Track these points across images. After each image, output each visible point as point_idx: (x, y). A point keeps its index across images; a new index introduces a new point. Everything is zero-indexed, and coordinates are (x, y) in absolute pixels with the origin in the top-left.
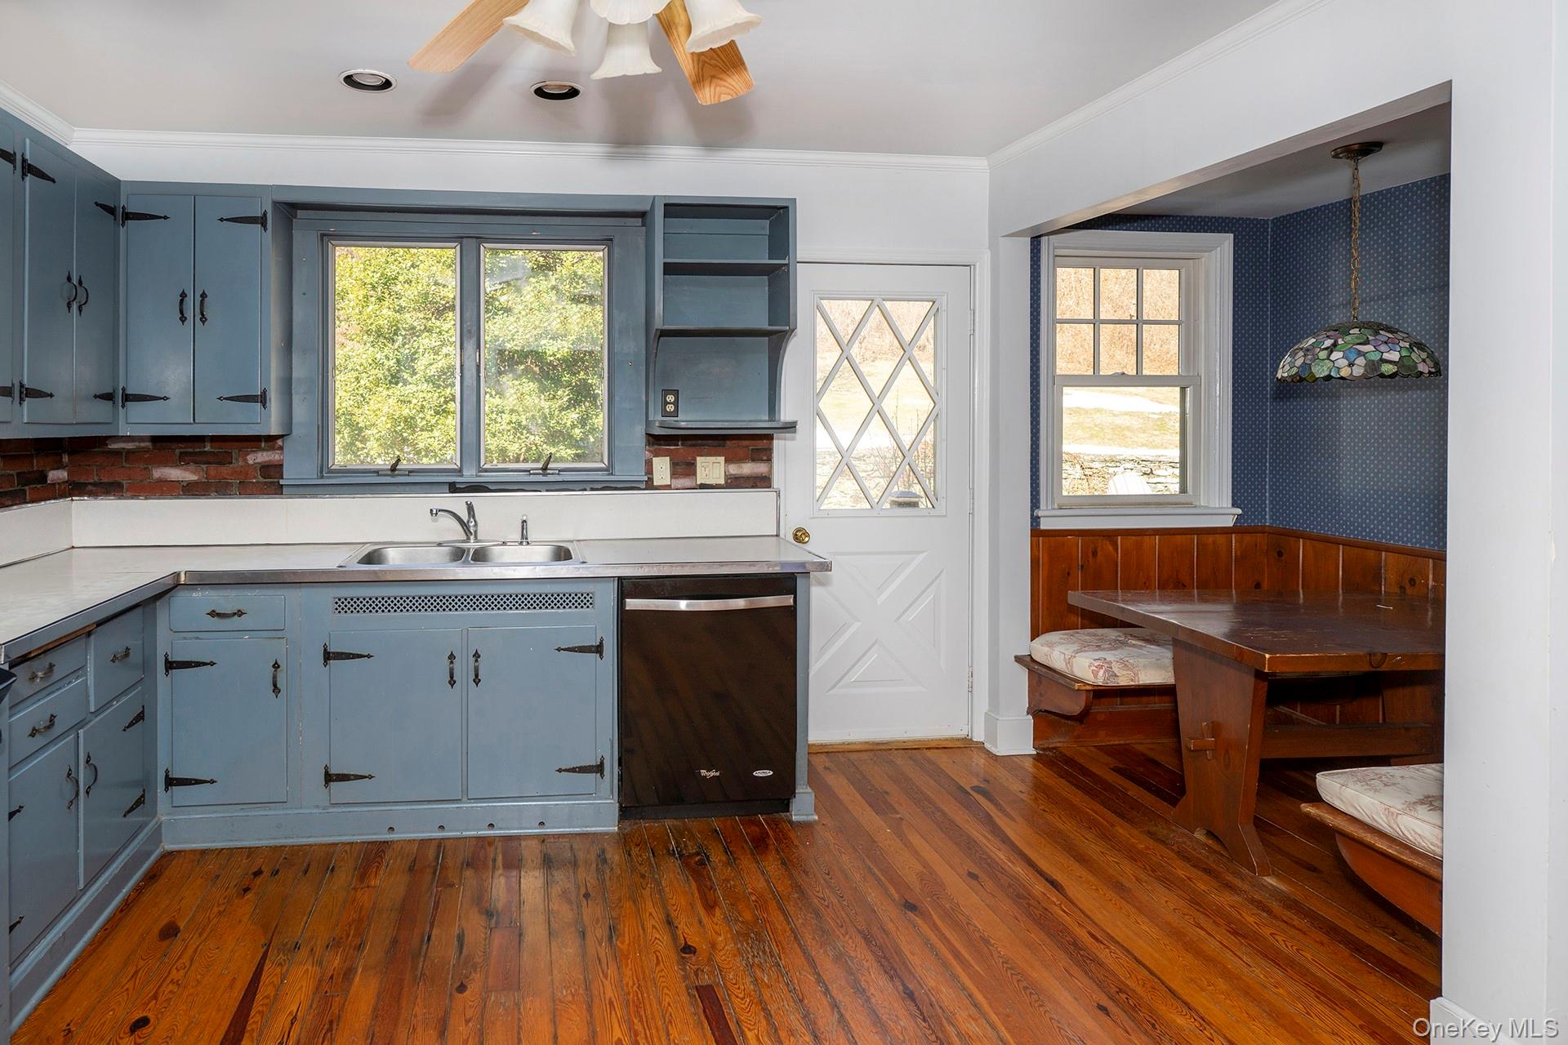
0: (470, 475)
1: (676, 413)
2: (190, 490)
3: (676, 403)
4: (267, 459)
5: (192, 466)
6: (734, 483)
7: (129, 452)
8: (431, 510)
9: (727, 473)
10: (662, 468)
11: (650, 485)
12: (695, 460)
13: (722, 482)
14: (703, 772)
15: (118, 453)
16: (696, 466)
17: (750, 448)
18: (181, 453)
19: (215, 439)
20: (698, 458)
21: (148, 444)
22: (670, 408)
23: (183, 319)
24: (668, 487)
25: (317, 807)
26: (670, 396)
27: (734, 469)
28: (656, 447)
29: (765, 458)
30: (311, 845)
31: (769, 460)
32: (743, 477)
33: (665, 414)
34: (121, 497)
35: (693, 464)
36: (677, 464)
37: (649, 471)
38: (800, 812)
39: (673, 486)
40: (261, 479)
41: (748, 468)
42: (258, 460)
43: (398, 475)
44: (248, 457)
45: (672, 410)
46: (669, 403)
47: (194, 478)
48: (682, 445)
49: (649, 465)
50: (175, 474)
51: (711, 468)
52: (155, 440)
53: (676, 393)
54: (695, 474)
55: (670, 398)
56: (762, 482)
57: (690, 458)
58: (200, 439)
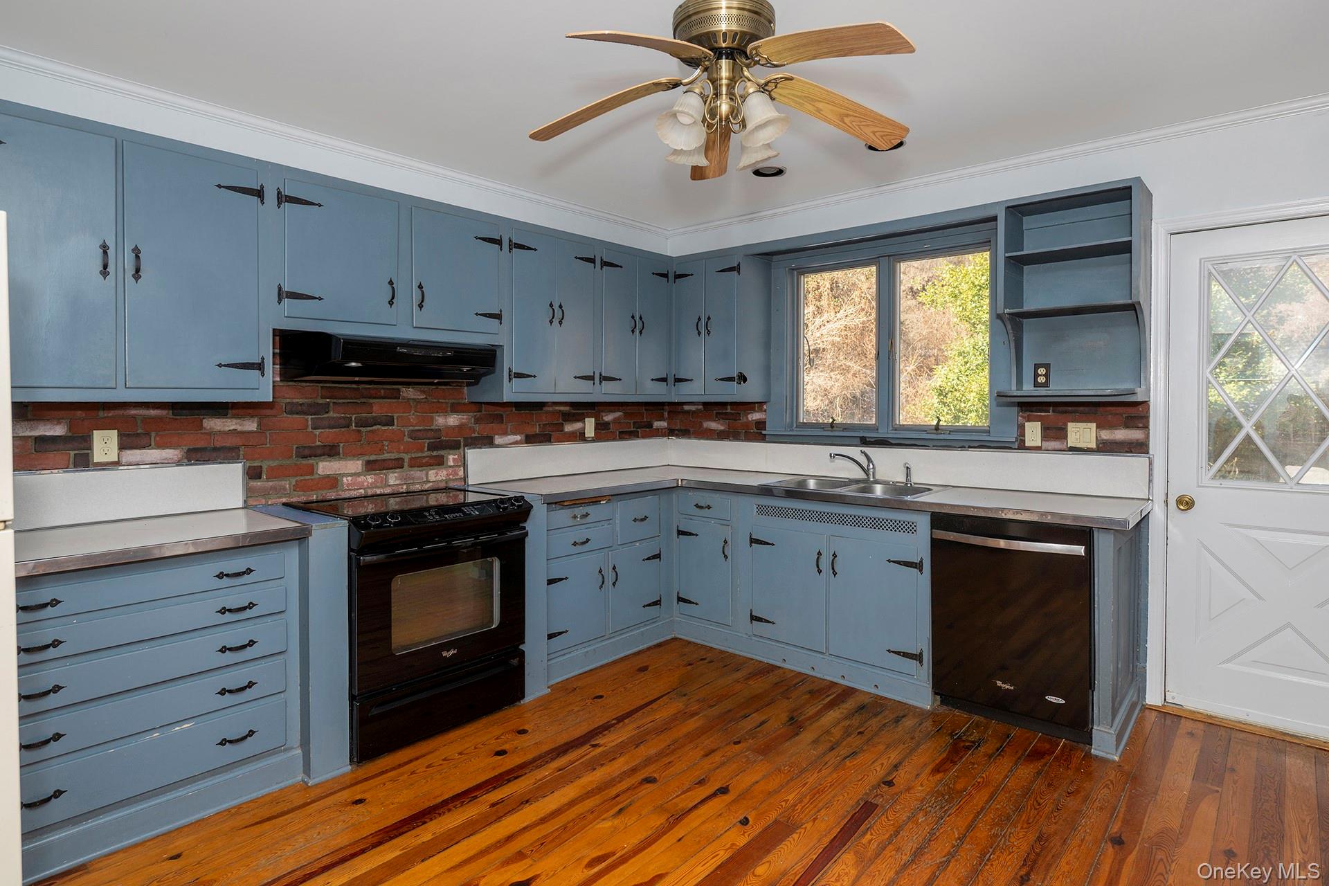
0: (882, 433)
1: (1046, 385)
2: (721, 436)
3: (1046, 375)
4: (758, 417)
5: (721, 421)
6: (1105, 448)
7: (694, 412)
8: (831, 455)
9: (1099, 438)
10: (1033, 432)
11: (1021, 446)
12: (1067, 425)
13: (1094, 446)
14: (999, 683)
15: (688, 412)
16: (1067, 431)
17: (1124, 415)
18: (717, 413)
19: (733, 404)
20: (1069, 424)
21: (701, 407)
22: (1042, 380)
23: (699, 333)
24: (1038, 449)
25: (747, 634)
26: (1042, 369)
27: (1106, 435)
28: (1028, 413)
29: (1141, 425)
30: (740, 656)
31: (1146, 427)
32: (1116, 443)
33: (1036, 384)
34: (690, 438)
35: (1065, 428)
36: (1048, 428)
37: (1022, 433)
38: (1099, 748)
39: (1043, 448)
40: (756, 431)
41: (1121, 434)
42: (754, 419)
43: (836, 431)
44: (749, 416)
45: (1043, 381)
46: (1041, 375)
47: (722, 428)
48: (1054, 411)
49: (1021, 428)
50: (714, 425)
51: (1082, 433)
52: (705, 404)
53: (1047, 366)
54: (1065, 437)
55: (1042, 371)
56: (1140, 448)
57: (1061, 424)
58: (724, 404)
